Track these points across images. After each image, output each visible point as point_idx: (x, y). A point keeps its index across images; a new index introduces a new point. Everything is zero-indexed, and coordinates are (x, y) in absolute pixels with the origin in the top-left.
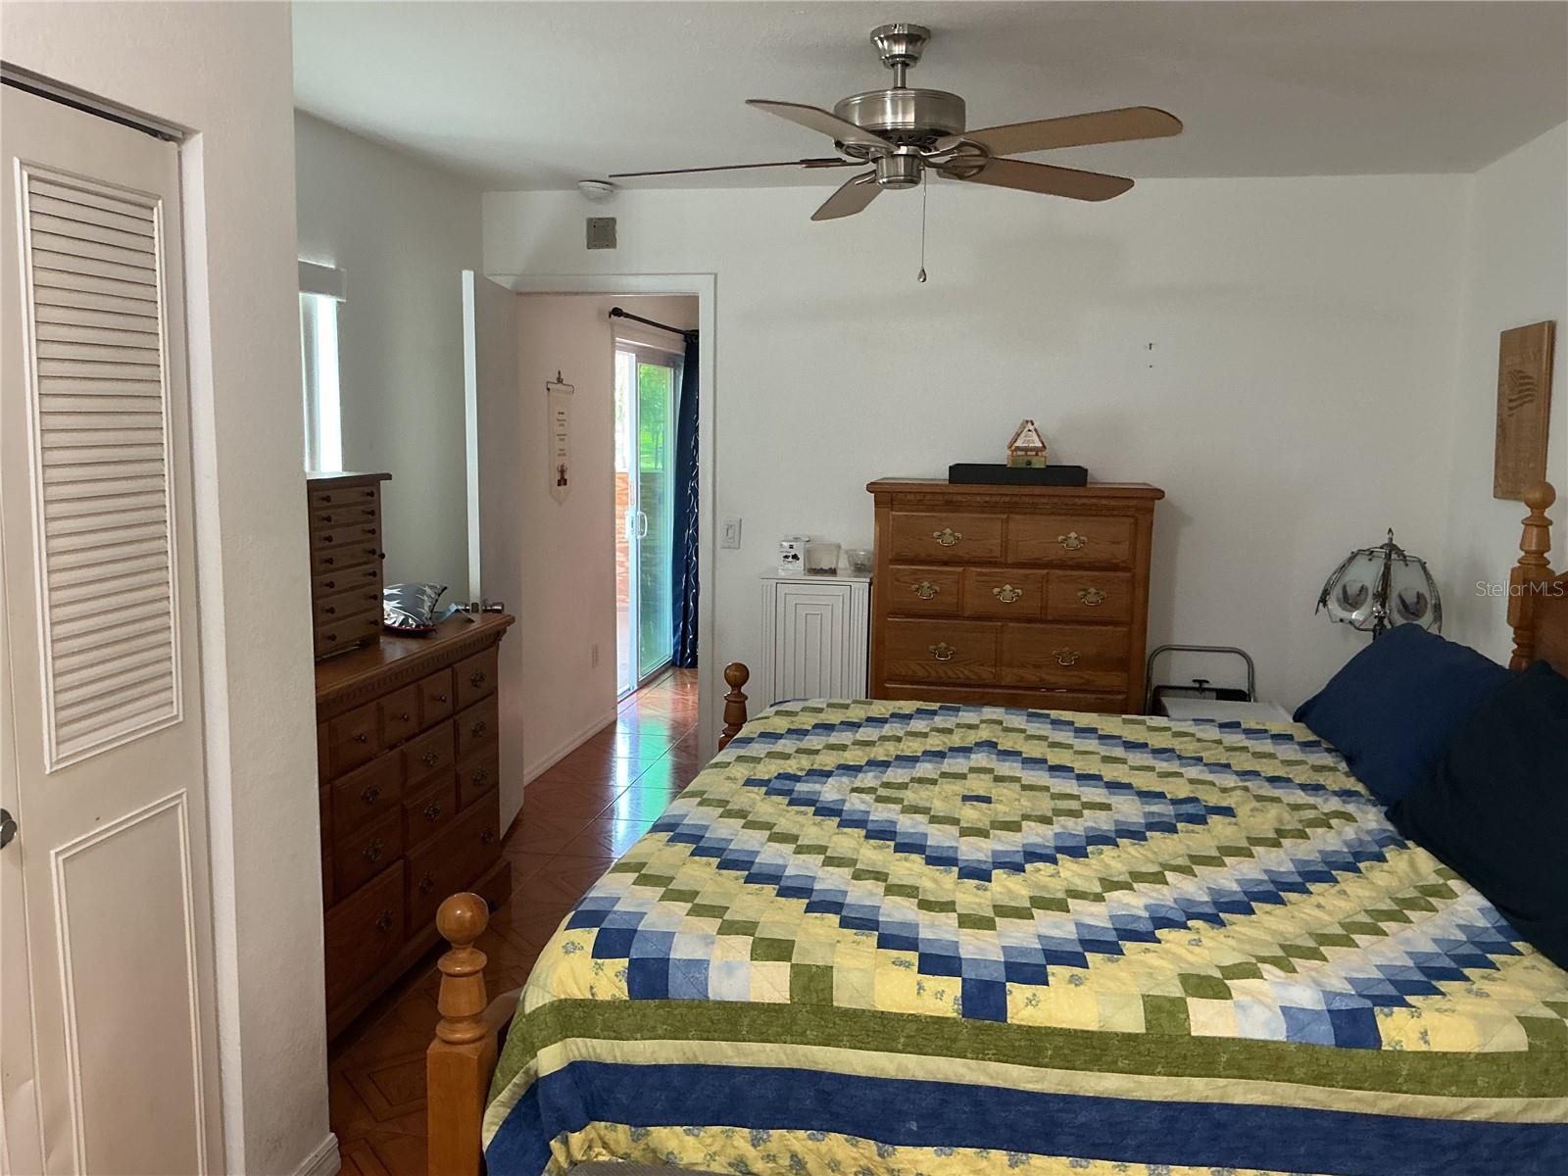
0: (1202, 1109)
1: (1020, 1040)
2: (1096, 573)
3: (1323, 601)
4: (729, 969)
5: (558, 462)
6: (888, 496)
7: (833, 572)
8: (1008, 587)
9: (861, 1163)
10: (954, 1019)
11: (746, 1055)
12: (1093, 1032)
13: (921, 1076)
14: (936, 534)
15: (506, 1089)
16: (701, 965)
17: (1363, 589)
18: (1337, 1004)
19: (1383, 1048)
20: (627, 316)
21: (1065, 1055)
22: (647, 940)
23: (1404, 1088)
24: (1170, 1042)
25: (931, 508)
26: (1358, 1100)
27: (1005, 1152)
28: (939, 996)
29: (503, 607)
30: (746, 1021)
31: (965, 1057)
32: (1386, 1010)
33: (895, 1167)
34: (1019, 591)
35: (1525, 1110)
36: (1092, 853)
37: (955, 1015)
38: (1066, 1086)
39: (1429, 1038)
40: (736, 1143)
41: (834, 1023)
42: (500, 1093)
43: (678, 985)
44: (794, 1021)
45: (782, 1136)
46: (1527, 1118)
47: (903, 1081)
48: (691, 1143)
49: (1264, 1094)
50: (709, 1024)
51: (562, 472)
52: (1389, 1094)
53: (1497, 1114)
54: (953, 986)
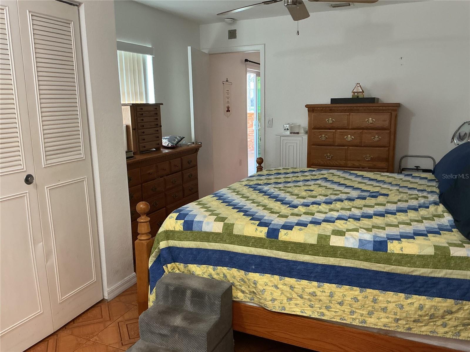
0: (333, 267)
1: (282, 245)
2: (378, 131)
3: (453, 138)
4: (208, 223)
5: (227, 105)
6: (312, 109)
7: (298, 133)
8: (349, 136)
9: (241, 277)
10: (265, 238)
11: (211, 246)
12: (302, 243)
13: (256, 254)
14: (327, 120)
15: (154, 253)
16: (201, 222)
17: (466, 134)
18: (377, 239)
19: (388, 252)
20: (250, 61)
21: (294, 249)
22: (190, 216)
23: (393, 264)
24: (324, 247)
25: (326, 112)
26: (380, 267)
27: (278, 276)
28: (261, 232)
30: (211, 237)
31: (267, 249)
32: (391, 241)
33: (249, 278)
34: (353, 137)
35: (431, 273)
36: (334, 203)
37: (265, 237)
38: (295, 258)
39: (403, 249)
40: (209, 270)
41: (233, 238)
42: (152, 254)
43: (195, 227)
44: (223, 237)
45: (221, 268)
46: (433, 275)
47: (251, 255)
48: (198, 269)
49: (351, 263)
50: (202, 237)
51: (228, 108)
52: (388, 265)
53: (423, 273)
54: (265, 230)
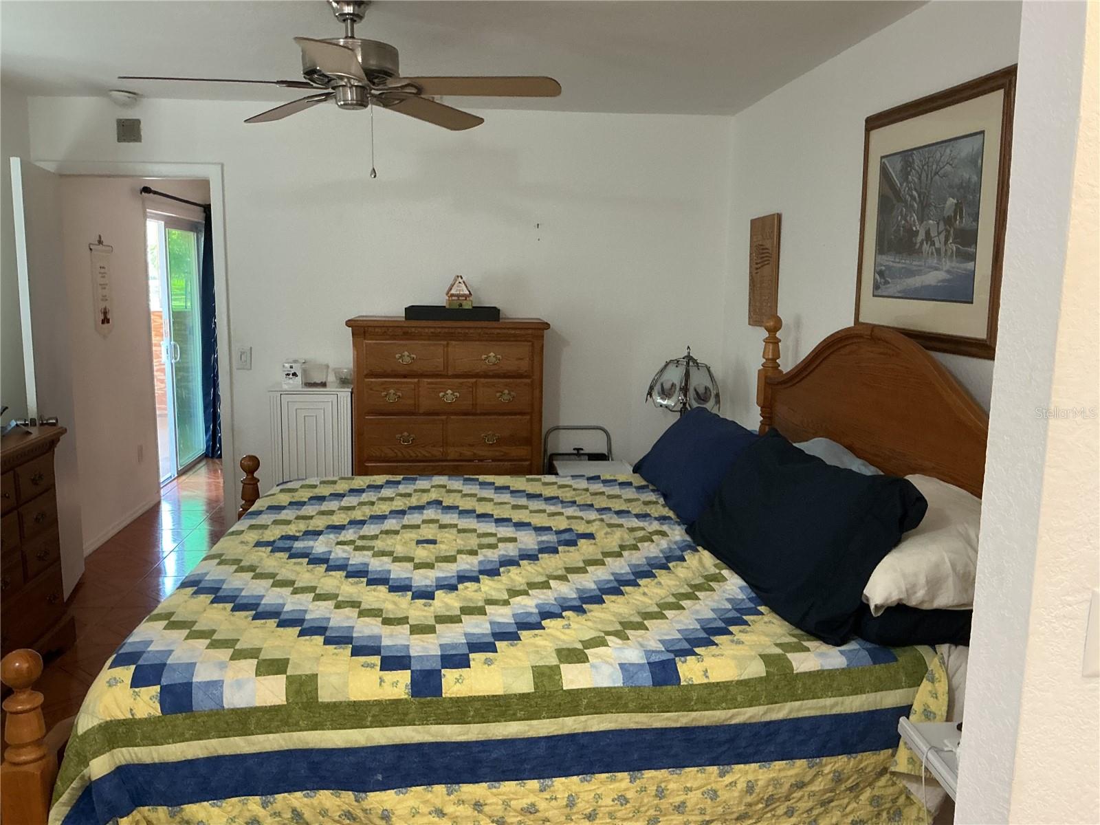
0: (572, 737)
1: (451, 708)
2: (508, 380)
3: (650, 394)
4: (239, 684)
5: (102, 305)
6: (361, 329)
7: (324, 385)
8: (449, 392)
9: (344, 808)
10: (406, 699)
11: (254, 744)
12: (499, 696)
13: (383, 742)
14: (397, 356)
15: (67, 792)
16: (218, 684)
17: (673, 385)
18: (654, 658)
19: (682, 684)
20: (155, 193)
21: (483, 713)
22: (174, 670)
23: (695, 708)
24: (551, 695)
25: (394, 337)
26: (668, 719)
27: (444, 786)
28: (395, 685)
29: (57, 421)
30: (254, 721)
31: (414, 725)
32: (683, 659)
33: (368, 807)
34: (458, 394)
35: (765, 713)
36: (504, 572)
37: (406, 696)
38: (484, 734)
39: (709, 674)
40: (250, 808)
41: (320, 713)
42: (60, 796)
43: (200, 701)
44: (289, 716)
45: (284, 797)
46: (767, 718)
47: (371, 747)
48: (216, 813)
49: (610, 722)
50: (225, 726)
51: (105, 313)
52: (686, 713)
53: (750, 717)
54: (404, 677)
